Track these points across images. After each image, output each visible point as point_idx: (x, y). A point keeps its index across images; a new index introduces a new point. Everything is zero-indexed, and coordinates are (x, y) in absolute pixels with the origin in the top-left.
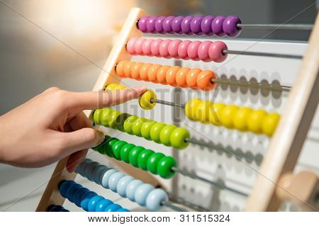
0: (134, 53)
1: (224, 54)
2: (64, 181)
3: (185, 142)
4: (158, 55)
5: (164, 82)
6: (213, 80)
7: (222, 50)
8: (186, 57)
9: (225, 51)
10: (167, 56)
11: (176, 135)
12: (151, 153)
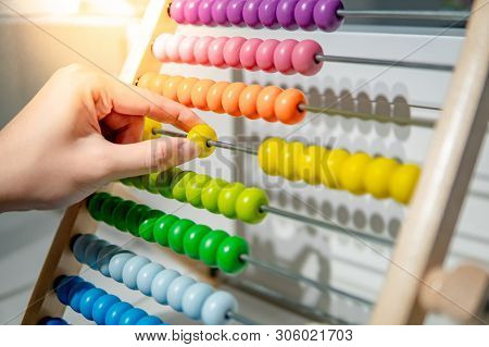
0: (166, 59)
1: (317, 62)
2: (64, 276)
3: (261, 211)
4: (206, 62)
5: (220, 109)
6: (301, 106)
7: (314, 56)
8: (253, 66)
9: (318, 57)
10: (222, 64)
11: (246, 200)
12: (206, 230)
